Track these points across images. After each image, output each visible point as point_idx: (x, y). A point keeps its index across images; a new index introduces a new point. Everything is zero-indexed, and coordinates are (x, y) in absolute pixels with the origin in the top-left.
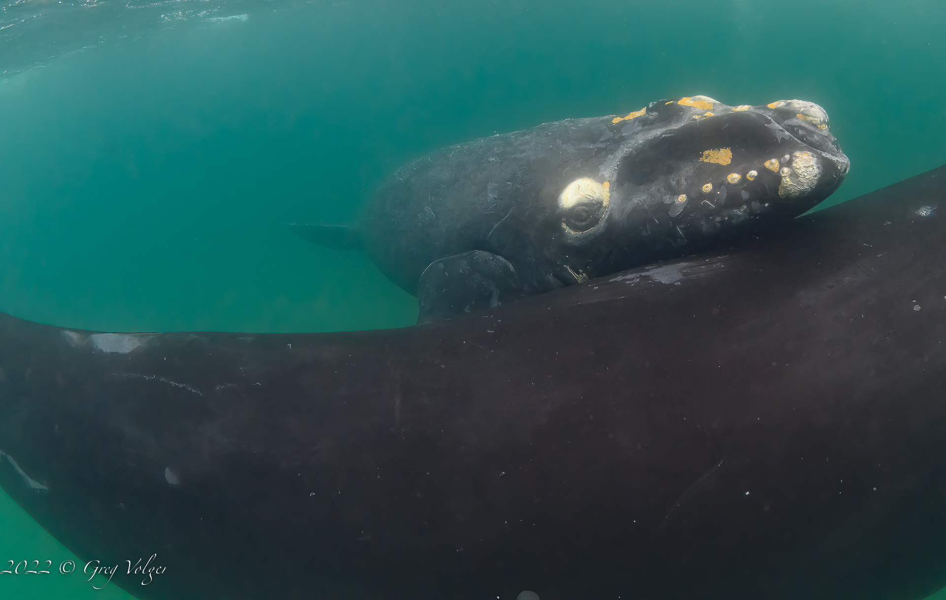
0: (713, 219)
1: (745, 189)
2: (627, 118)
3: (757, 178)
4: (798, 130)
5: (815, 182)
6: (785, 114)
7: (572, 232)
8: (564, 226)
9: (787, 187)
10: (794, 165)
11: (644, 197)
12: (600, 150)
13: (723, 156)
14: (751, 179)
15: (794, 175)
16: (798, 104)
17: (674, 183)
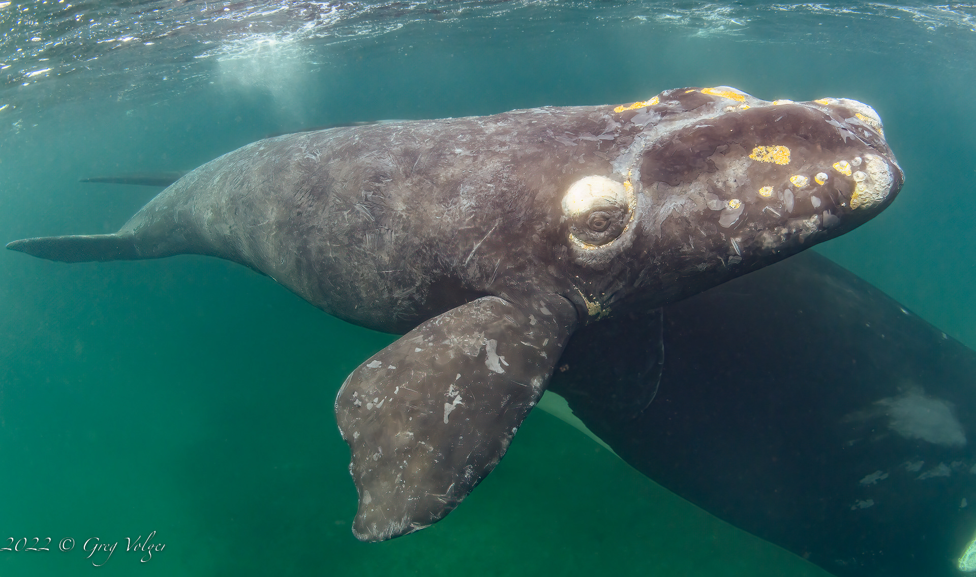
0: (779, 231)
2: (634, 107)
3: (828, 182)
4: (863, 131)
9: (861, 195)
10: (868, 169)
14: (822, 183)
15: (870, 181)
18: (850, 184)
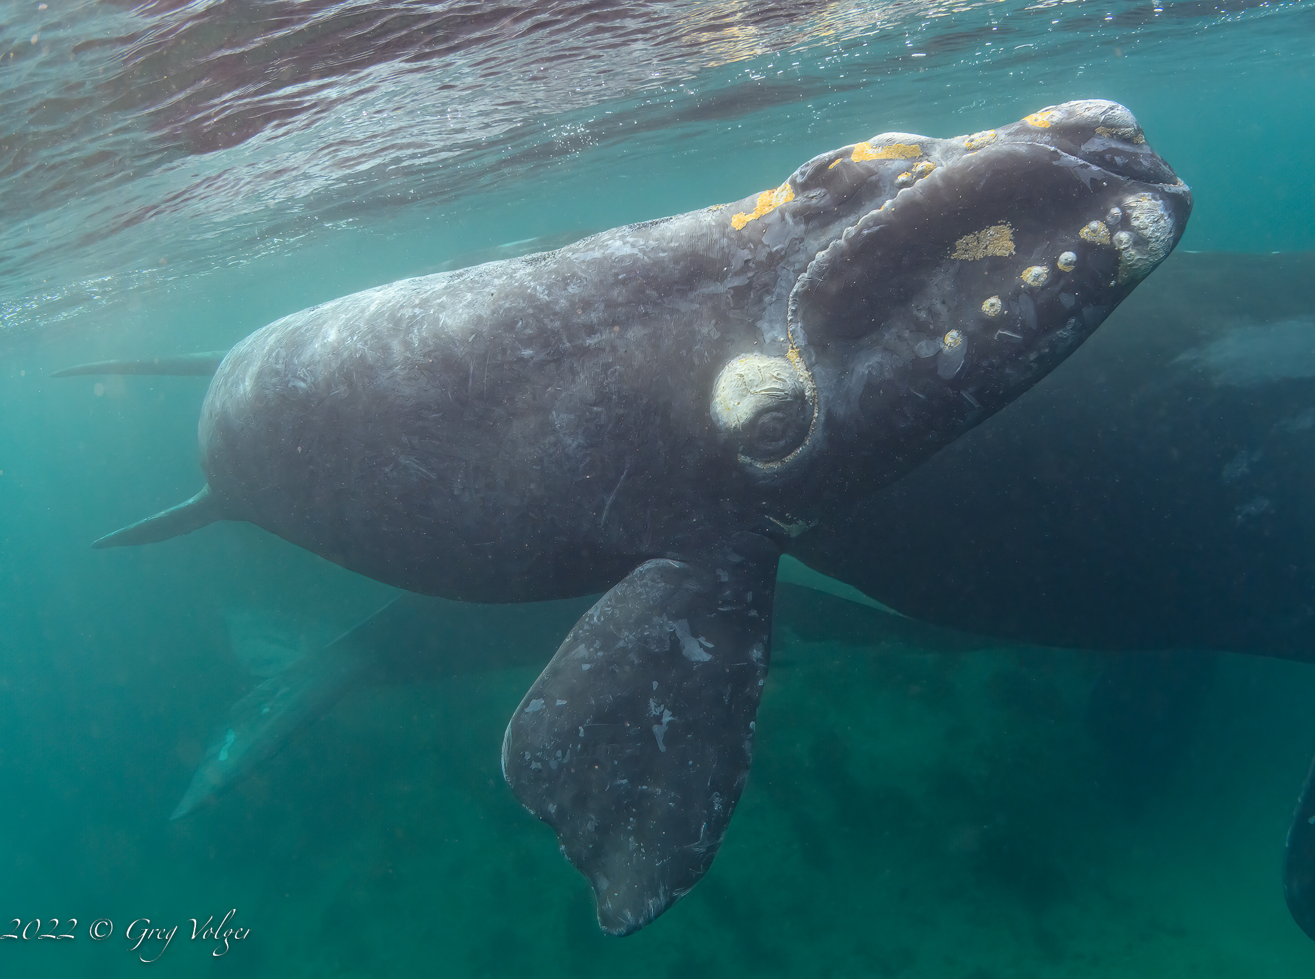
1: (1065, 289)
3: (1078, 265)
4: (1113, 159)
7: (761, 466)
8: (743, 459)
10: (1134, 223)
11: (875, 359)
13: (995, 241)
14: (1068, 269)
15: (1140, 241)
17: (923, 315)
18: (1111, 254)
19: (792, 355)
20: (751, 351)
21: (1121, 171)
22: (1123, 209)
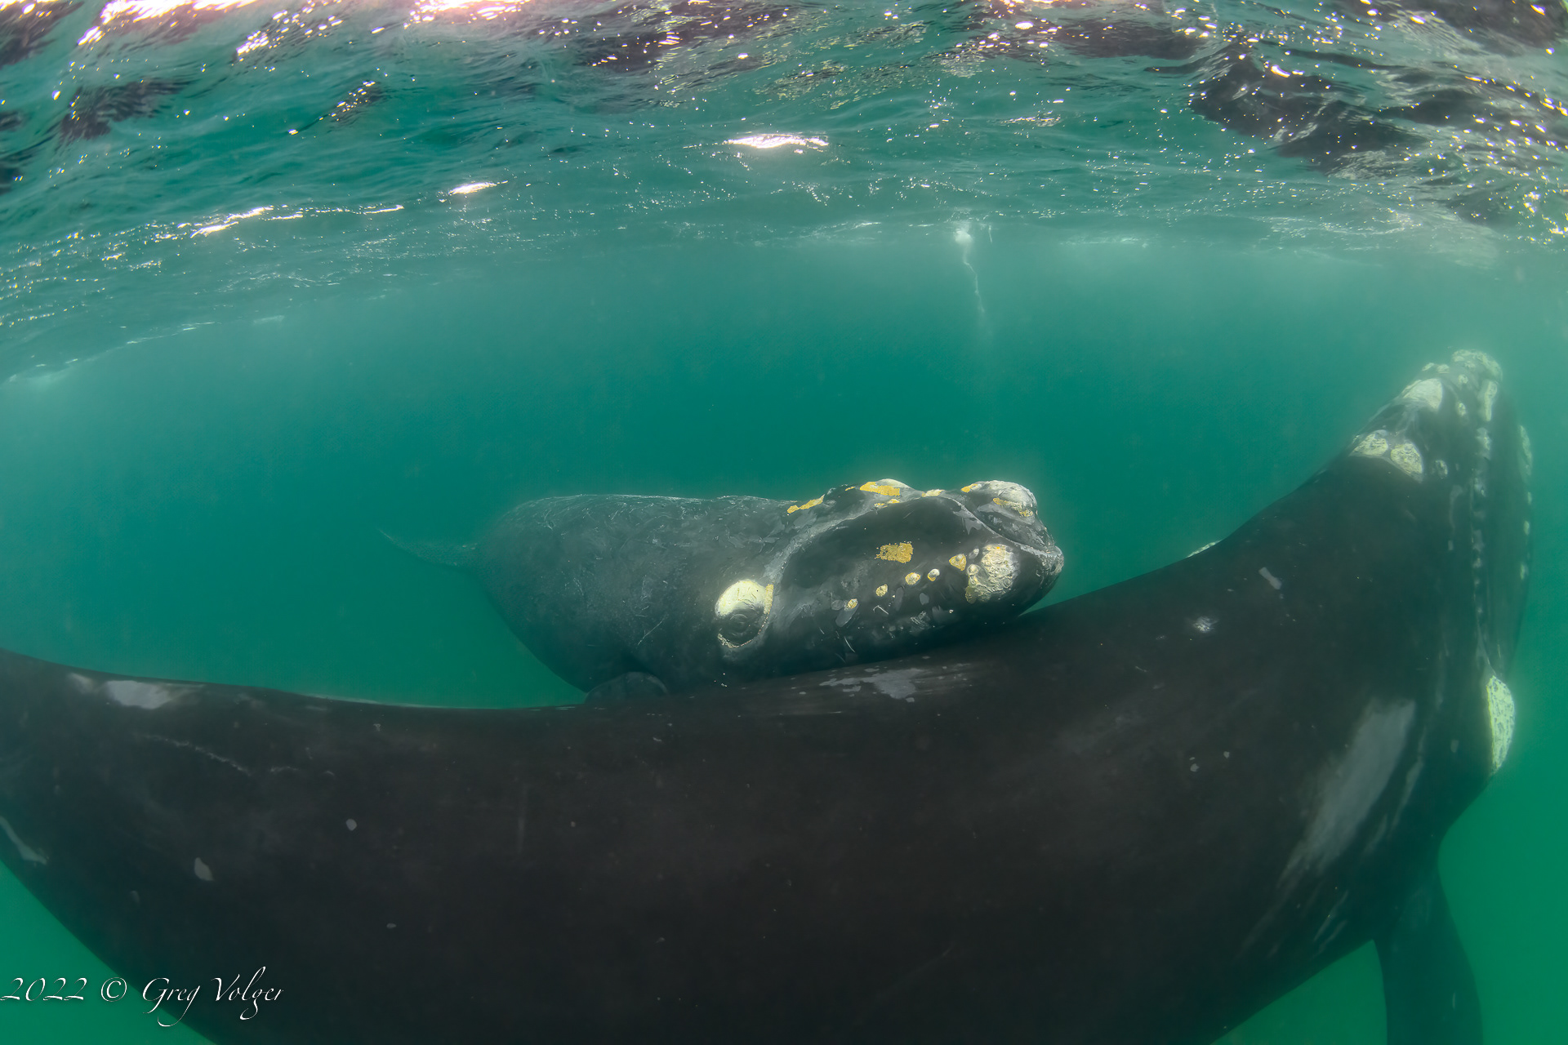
0: (887, 628)
1: (925, 592)
2: (803, 507)
3: (940, 579)
4: (992, 518)
5: (1010, 583)
6: (982, 498)
7: (729, 645)
8: (720, 637)
9: (975, 589)
10: (983, 561)
11: (809, 602)
12: (768, 546)
13: (902, 552)
14: (932, 580)
15: (983, 574)
16: (997, 486)
17: (845, 585)
18: (963, 578)
19: (770, 587)
20: (752, 578)
21: (996, 528)
22: (981, 551)
